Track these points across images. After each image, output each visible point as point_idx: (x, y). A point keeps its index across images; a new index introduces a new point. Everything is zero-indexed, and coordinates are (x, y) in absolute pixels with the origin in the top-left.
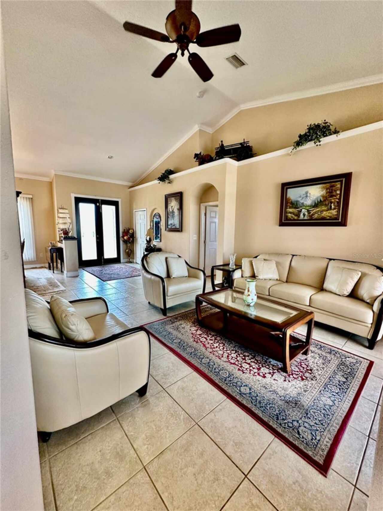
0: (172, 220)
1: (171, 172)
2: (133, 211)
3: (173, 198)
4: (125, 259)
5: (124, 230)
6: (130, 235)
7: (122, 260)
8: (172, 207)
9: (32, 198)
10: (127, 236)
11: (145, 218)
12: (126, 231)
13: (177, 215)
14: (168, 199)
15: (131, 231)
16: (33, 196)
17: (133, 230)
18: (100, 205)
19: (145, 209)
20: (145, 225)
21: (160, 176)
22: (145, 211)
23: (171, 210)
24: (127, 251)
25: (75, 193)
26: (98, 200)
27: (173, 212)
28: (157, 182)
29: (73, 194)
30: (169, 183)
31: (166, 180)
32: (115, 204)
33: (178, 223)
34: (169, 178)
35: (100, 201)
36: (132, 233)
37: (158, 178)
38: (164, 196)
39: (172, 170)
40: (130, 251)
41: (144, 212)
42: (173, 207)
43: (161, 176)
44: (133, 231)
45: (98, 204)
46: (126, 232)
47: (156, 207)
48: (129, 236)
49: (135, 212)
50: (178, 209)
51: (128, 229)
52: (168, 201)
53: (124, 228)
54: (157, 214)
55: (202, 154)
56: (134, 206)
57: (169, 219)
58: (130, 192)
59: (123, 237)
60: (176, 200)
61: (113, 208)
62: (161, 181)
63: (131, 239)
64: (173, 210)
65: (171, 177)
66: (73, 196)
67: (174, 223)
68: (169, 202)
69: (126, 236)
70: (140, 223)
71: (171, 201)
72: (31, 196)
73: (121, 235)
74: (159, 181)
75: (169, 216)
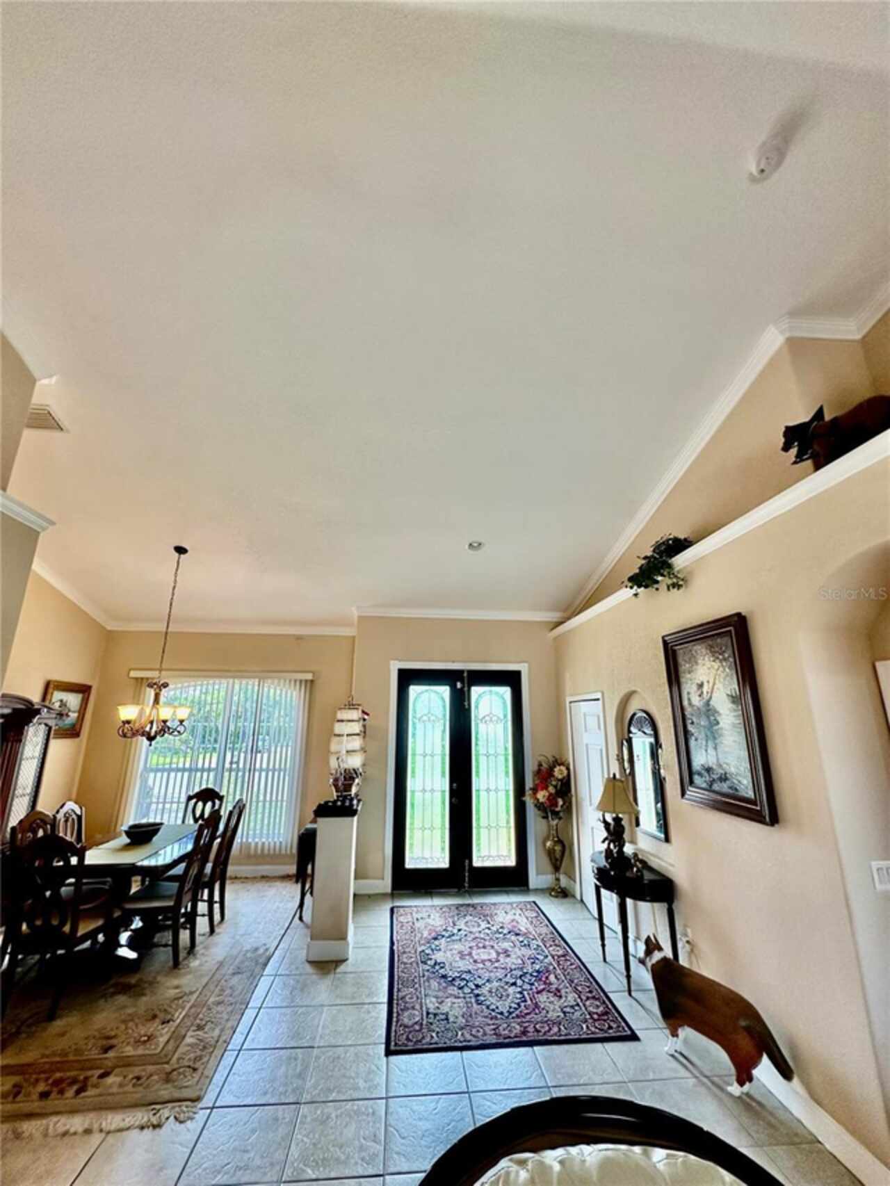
0: (711, 751)
1: (679, 545)
2: (565, 700)
3: (700, 649)
4: (542, 874)
5: (540, 765)
6: (555, 787)
7: (535, 879)
8: (701, 686)
9: (312, 681)
10: (546, 788)
11: (599, 728)
12: (545, 765)
13: (734, 725)
14: (680, 654)
15: (559, 772)
16: (313, 676)
17: (568, 769)
18: (466, 689)
19: (599, 695)
20: (601, 750)
21: (637, 571)
22: (598, 700)
23: (696, 701)
24: (549, 844)
25: (400, 661)
26: (461, 672)
27: (709, 711)
28: (626, 593)
29: (396, 662)
30: (676, 586)
31: (660, 578)
32: (511, 679)
33: (745, 765)
34: (670, 566)
35: (465, 675)
36: (561, 780)
37: (631, 579)
38: (661, 641)
39: (682, 537)
40: (558, 848)
41: (596, 702)
42: (705, 689)
43: (641, 568)
44: (565, 772)
45: (459, 685)
46: (544, 775)
47: (633, 689)
48: (551, 789)
49: (571, 702)
50: (735, 699)
51: (551, 759)
52: (680, 660)
53: (541, 758)
54: (640, 714)
55: (828, 417)
56: (568, 686)
57: (692, 743)
58: (555, 639)
59: (535, 790)
60: (715, 653)
61: (506, 692)
62: (639, 586)
63: (560, 802)
64: (708, 703)
65: (680, 561)
66: (395, 666)
67: (720, 766)
68: (684, 666)
69: (542, 789)
70: (587, 745)
71: (693, 660)
72: (309, 677)
73: (529, 783)
74: (633, 591)
75: (690, 728)
